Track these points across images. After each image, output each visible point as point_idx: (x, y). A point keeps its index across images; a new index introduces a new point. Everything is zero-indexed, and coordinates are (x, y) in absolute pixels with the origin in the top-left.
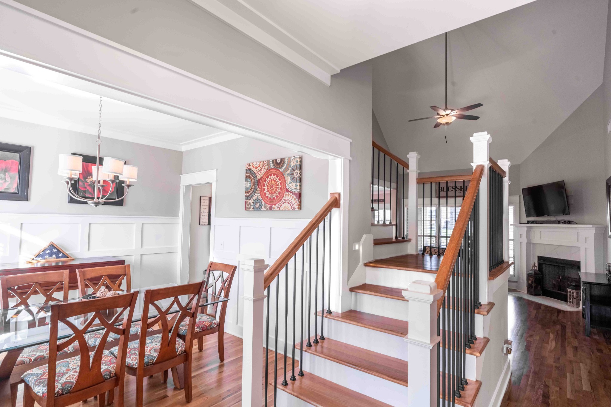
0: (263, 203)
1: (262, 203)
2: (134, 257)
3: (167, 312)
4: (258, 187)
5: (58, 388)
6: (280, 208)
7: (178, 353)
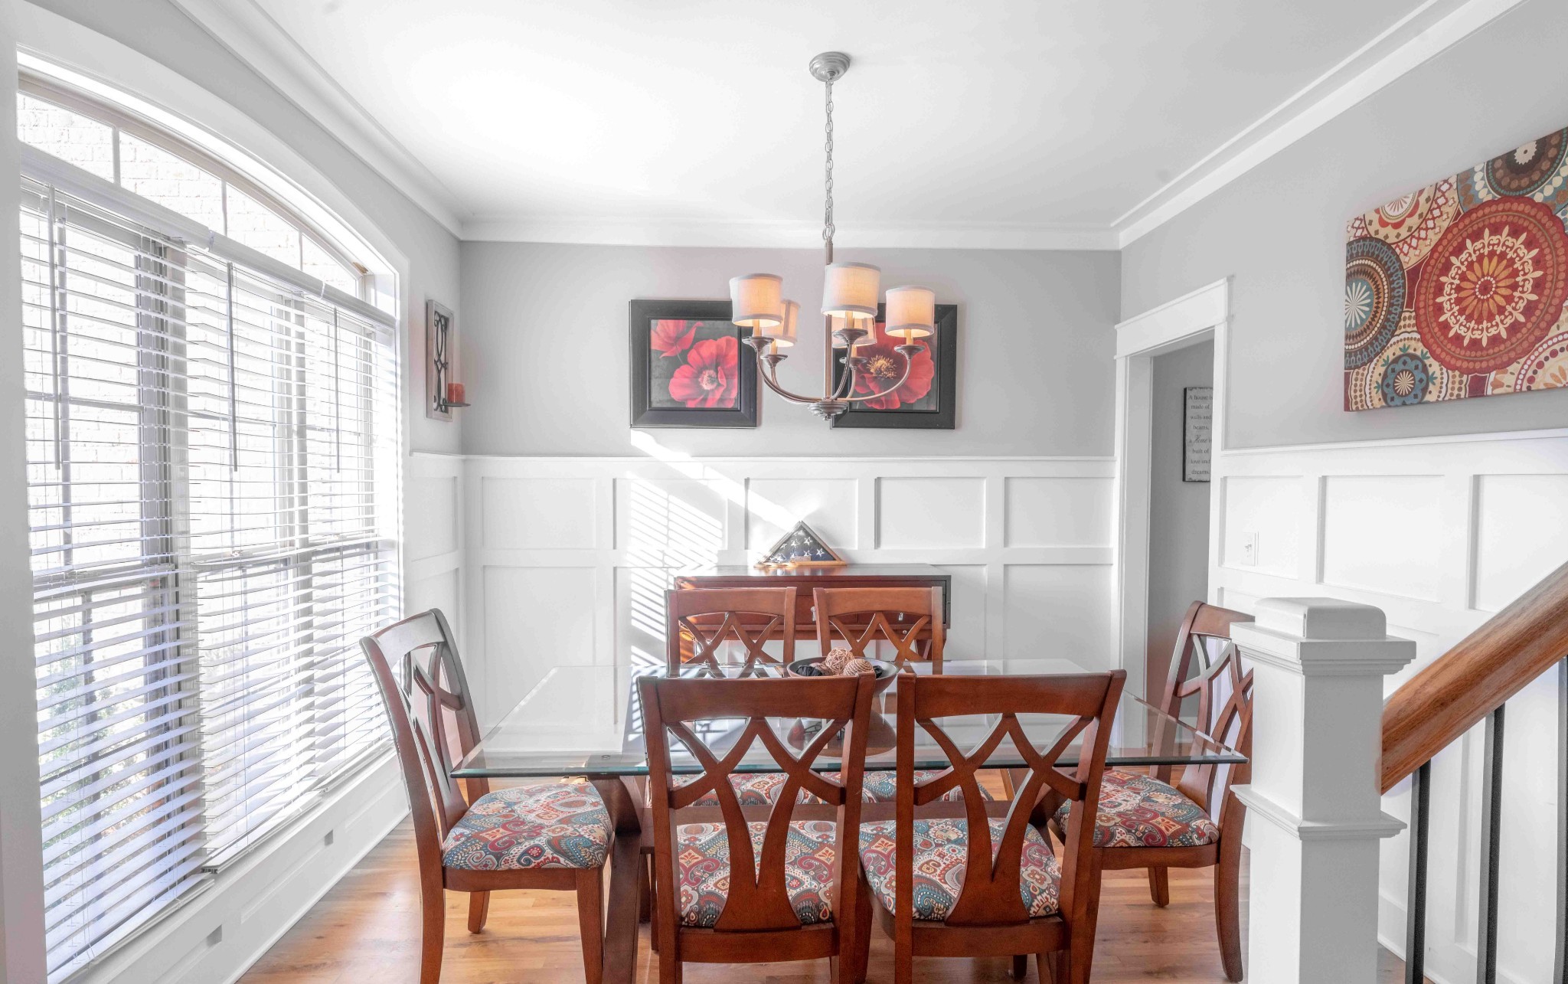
0: (1435, 367)
1: (1431, 371)
2: (985, 570)
3: (980, 760)
4: (1409, 305)
5: (691, 904)
6: (1531, 380)
7: (1033, 909)
